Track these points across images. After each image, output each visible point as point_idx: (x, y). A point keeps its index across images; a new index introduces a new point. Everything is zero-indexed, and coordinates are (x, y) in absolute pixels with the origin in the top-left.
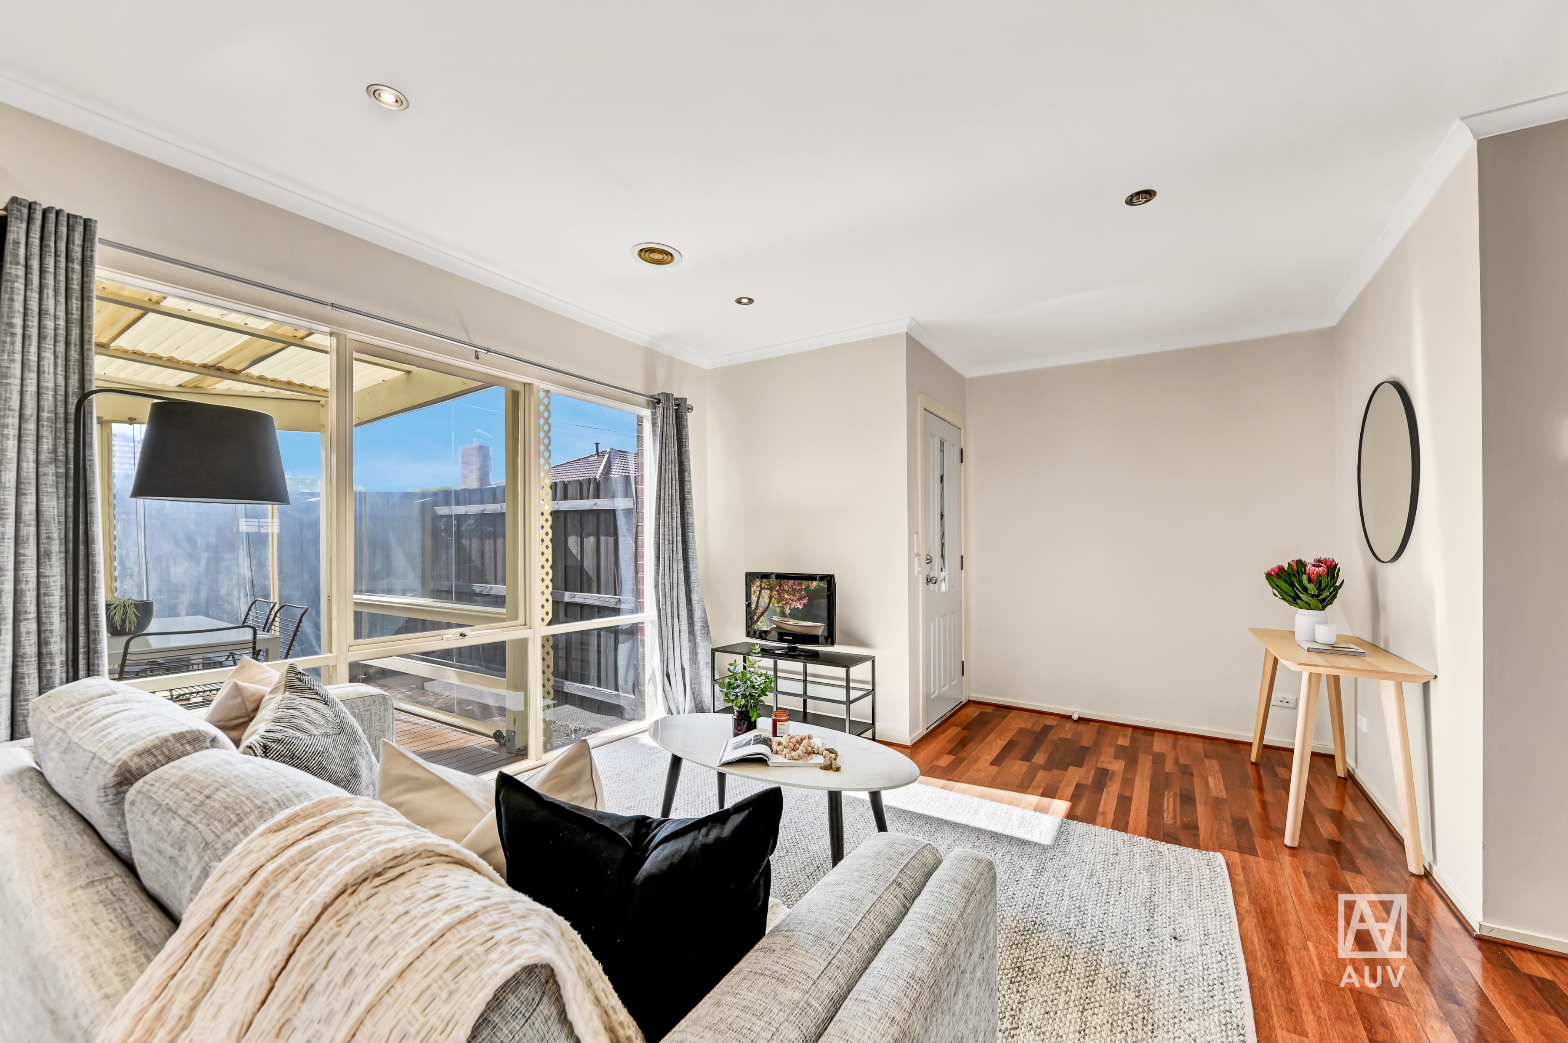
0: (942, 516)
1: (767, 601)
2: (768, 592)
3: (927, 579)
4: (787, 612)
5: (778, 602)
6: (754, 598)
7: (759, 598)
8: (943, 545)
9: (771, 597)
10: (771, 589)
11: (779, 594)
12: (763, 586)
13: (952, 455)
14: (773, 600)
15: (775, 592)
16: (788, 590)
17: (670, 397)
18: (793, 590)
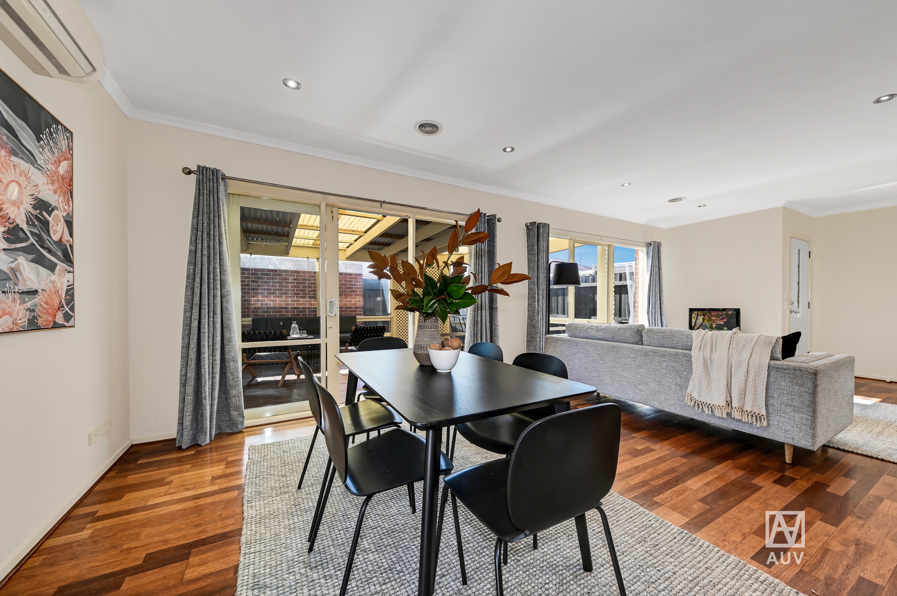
0: (798, 283)
1: (701, 321)
2: (702, 317)
3: (791, 311)
4: (714, 326)
5: (708, 322)
6: (693, 320)
7: (696, 320)
8: (798, 296)
9: (704, 319)
10: (704, 315)
11: (709, 317)
12: (699, 314)
13: (804, 255)
14: (705, 321)
15: (706, 317)
16: (714, 316)
17: (655, 242)
18: (718, 316)
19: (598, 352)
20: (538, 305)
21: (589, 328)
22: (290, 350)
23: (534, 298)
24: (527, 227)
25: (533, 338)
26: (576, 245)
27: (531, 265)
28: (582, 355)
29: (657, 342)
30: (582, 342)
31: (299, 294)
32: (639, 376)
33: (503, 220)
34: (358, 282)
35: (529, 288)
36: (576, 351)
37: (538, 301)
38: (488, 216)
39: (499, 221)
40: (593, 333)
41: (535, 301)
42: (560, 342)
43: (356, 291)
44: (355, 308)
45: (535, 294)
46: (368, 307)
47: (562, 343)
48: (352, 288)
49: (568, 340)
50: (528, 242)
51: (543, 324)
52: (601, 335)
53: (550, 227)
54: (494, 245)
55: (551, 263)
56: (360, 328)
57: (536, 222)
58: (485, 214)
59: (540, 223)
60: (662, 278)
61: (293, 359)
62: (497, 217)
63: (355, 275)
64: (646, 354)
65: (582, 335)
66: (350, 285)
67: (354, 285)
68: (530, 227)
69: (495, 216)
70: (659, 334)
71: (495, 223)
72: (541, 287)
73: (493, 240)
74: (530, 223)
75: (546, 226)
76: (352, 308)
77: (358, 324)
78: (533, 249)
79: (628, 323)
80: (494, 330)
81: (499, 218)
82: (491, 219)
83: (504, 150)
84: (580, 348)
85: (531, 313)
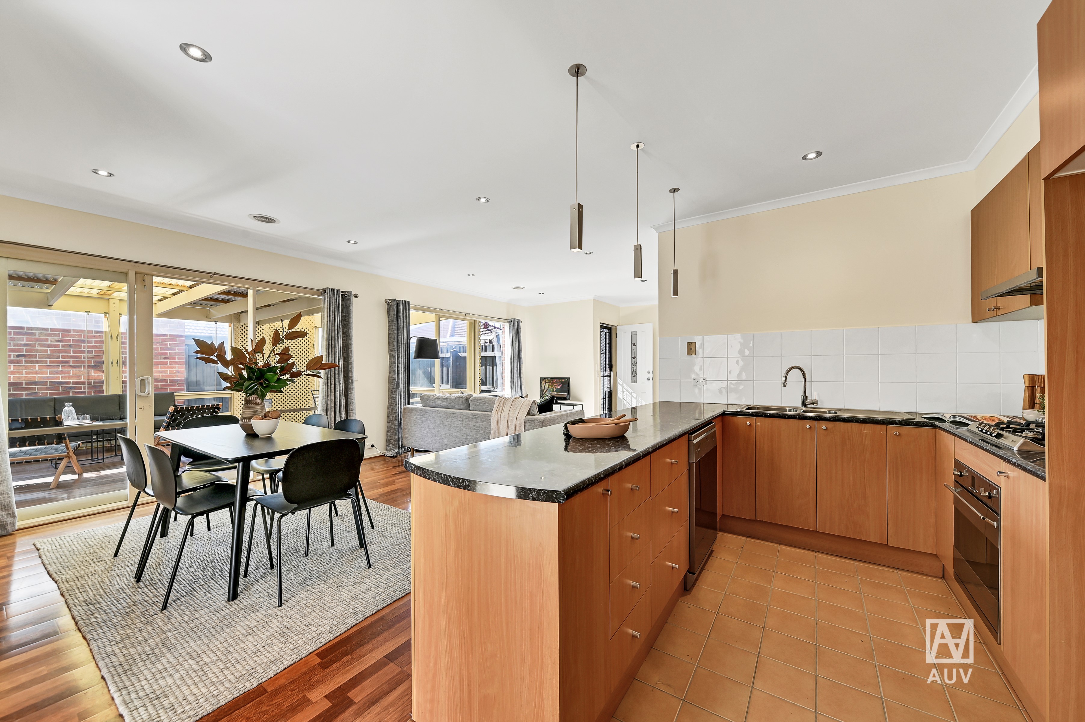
1: (548, 387)
2: (548, 383)
4: (555, 390)
6: (543, 386)
7: (545, 386)
9: (549, 385)
11: (552, 384)
12: (546, 381)
14: (550, 386)
15: (550, 384)
16: (555, 383)
17: (515, 319)
18: (556, 383)
19: (440, 418)
20: (398, 378)
21: (437, 398)
22: (67, 440)
23: (394, 371)
24: (388, 304)
25: (393, 409)
26: (441, 319)
27: (391, 339)
28: (430, 422)
29: (478, 407)
30: (430, 411)
31: (67, 362)
32: (465, 435)
33: (359, 296)
34: (178, 345)
35: (389, 361)
36: (426, 418)
37: (398, 374)
38: (342, 292)
39: (355, 296)
40: (439, 403)
41: (395, 374)
42: (414, 412)
43: (174, 358)
44: (171, 381)
45: (395, 367)
46: (193, 378)
47: (415, 412)
48: (166, 354)
49: (421, 410)
50: (388, 317)
51: (403, 395)
52: (444, 404)
53: (410, 303)
54: (349, 320)
55: (411, 338)
56: (182, 408)
57: (395, 299)
58: (338, 291)
59: (400, 300)
60: (521, 351)
61: (71, 452)
62: (353, 293)
63: (171, 336)
64: (469, 417)
65: (432, 404)
66: (162, 349)
67: (169, 349)
68: (391, 304)
69: (350, 292)
70: (478, 401)
71: (350, 299)
72: (401, 361)
73: (349, 315)
74: (389, 300)
75: (406, 303)
76: (166, 381)
77: (177, 404)
78: (393, 325)
79: (496, 391)
80: (349, 403)
81: (355, 295)
82: (347, 295)
83: (349, 242)
84: (428, 416)
85: (391, 386)
